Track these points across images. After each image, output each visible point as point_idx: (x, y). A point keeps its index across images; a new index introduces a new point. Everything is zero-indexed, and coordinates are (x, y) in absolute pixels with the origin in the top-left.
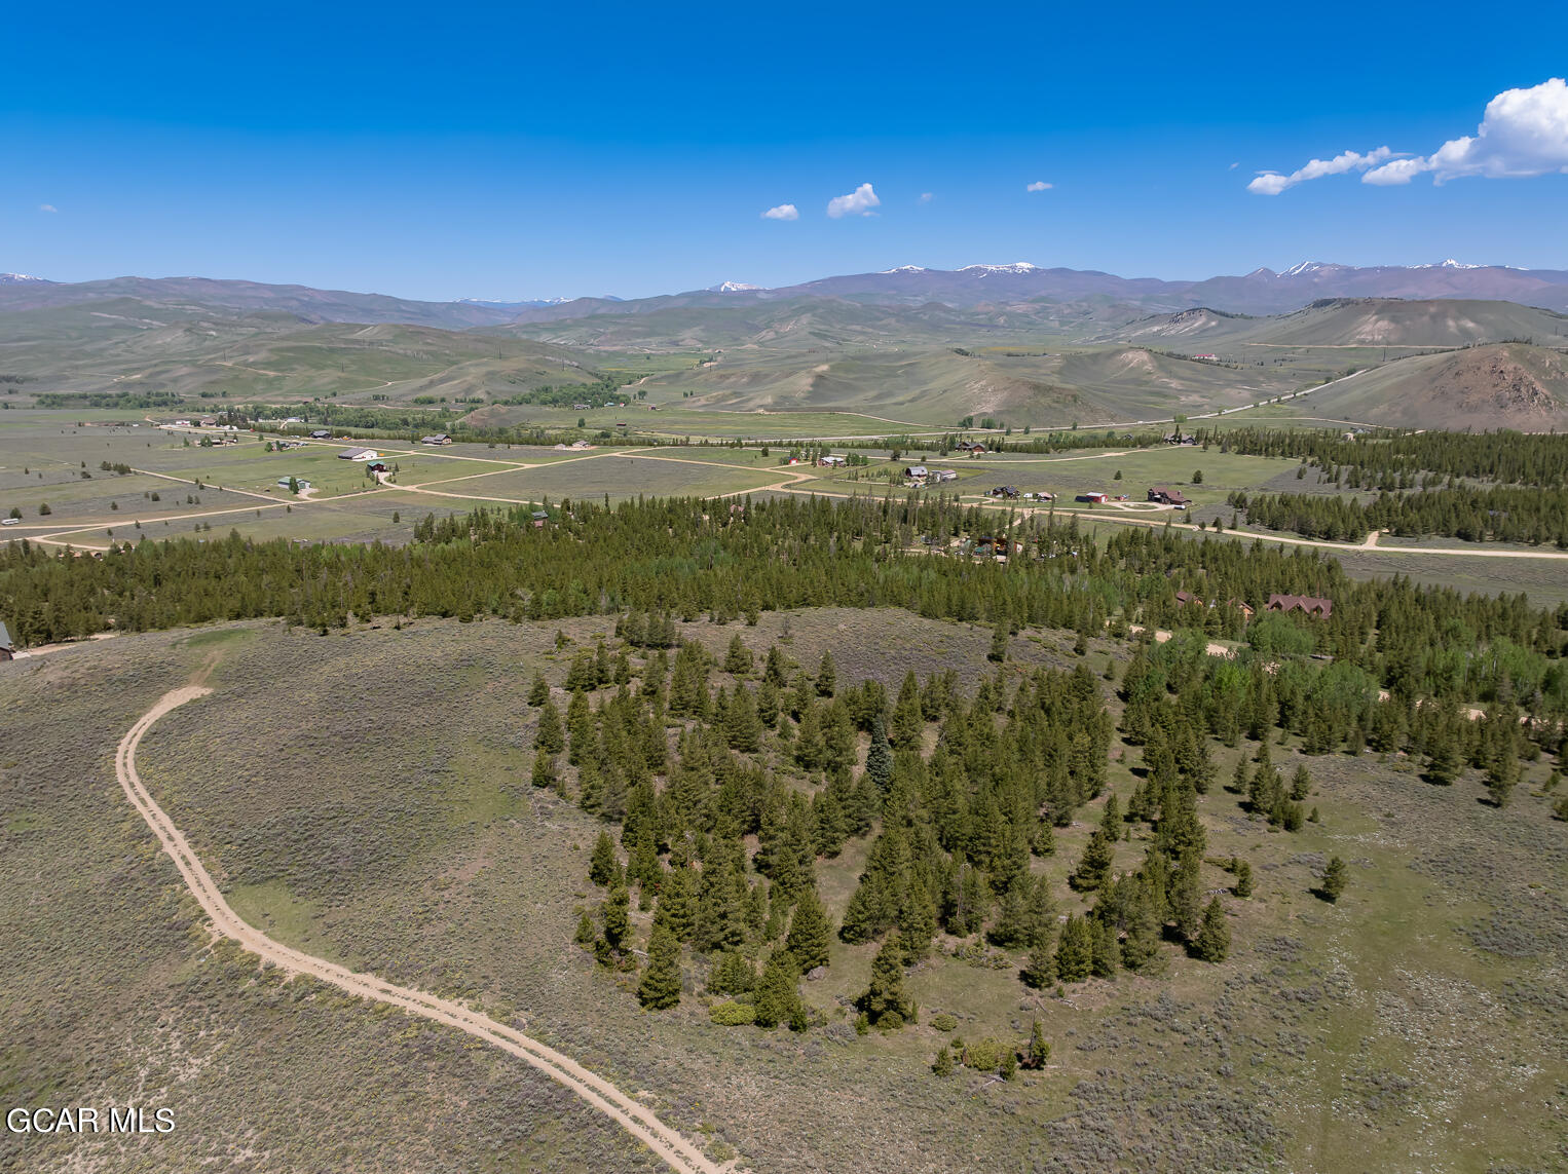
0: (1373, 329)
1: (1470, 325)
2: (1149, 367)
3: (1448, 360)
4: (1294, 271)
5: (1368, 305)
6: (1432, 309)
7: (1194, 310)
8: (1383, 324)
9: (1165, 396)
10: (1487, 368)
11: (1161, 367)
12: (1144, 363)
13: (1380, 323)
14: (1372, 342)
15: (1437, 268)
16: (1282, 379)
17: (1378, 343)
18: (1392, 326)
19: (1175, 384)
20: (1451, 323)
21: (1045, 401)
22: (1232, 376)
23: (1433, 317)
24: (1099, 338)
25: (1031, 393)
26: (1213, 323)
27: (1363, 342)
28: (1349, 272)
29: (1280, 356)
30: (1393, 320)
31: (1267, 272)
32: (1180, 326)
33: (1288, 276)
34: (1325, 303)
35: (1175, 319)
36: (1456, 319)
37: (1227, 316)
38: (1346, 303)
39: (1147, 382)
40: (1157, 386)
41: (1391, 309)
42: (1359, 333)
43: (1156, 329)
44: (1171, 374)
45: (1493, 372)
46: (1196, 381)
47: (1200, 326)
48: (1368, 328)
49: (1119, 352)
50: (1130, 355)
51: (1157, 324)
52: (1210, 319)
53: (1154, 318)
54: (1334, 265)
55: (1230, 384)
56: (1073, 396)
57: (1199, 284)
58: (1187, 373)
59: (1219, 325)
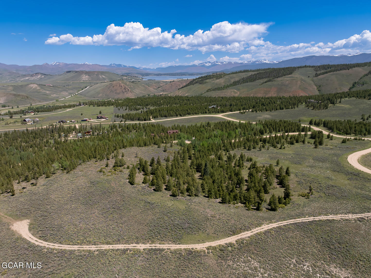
0: (85, 78)
1: (104, 77)
2: (38, 88)
3: (110, 84)
4: (53, 64)
5: (82, 72)
6: (96, 73)
7: (37, 73)
8: (87, 76)
9: (47, 95)
10: (118, 85)
11: (41, 88)
12: (37, 87)
13: (86, 76)
14: (86, 80)
15: (84, 64)
16: (72, 89)
17: (87, 81)
18: (89, 77)
19: (47, 92)
20: (100, 76)
21: (19, 98)
22: (60, 89)
23: (96, 75)
24: (10, 81)
25: (13, 97)
26: (43, 77)
27: (84, 80)
28: (66, 65)
29: (68, 84)
30: (89, 75)
31: (47, 64)
32: (34, 77)
33: (51, 65)
34: (70, 72)
35: (32, 76)
36: (101, 75)
37: (46, 75)
38: (76, 72)
39: (40, 92)
40: (43, 93)
41: (87, 73)
42: (83, 79)
43: (27, 78)
44: (45, 90)
45: (120, 86)
46: (53, 91)
47: (40, 77)
48: (84, 77)
49: (28, 84)
50: (32, 85)
51: (27, 77)
52: (42, 76)
53: (25, 76)
54: (63, 63)
55: (61, 91)
56: (27, 97)
57: (30, 67)
58: (49, 89)
59: (45, 77)
